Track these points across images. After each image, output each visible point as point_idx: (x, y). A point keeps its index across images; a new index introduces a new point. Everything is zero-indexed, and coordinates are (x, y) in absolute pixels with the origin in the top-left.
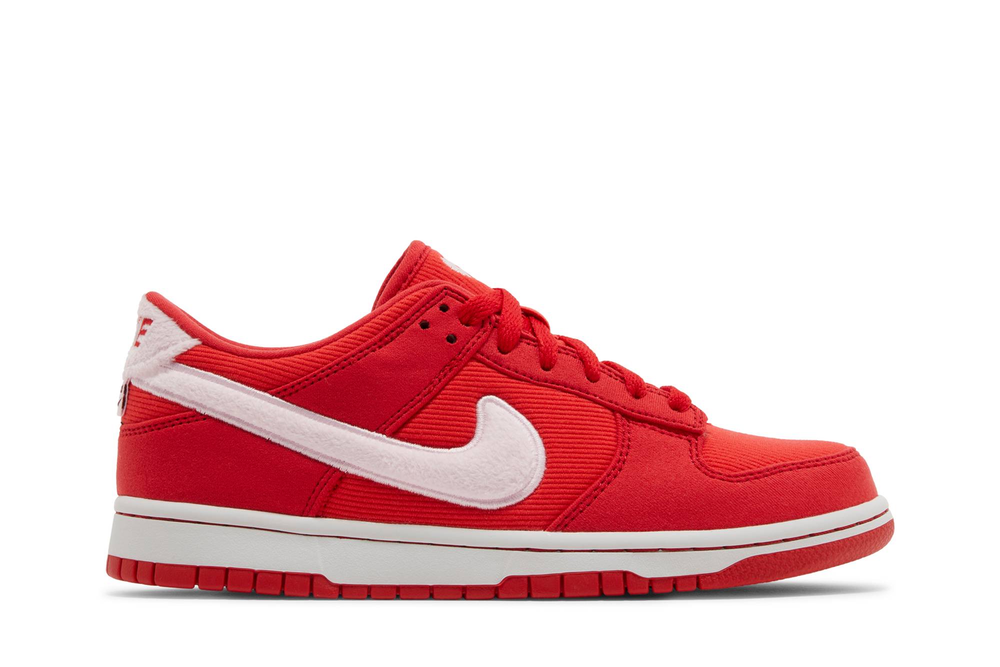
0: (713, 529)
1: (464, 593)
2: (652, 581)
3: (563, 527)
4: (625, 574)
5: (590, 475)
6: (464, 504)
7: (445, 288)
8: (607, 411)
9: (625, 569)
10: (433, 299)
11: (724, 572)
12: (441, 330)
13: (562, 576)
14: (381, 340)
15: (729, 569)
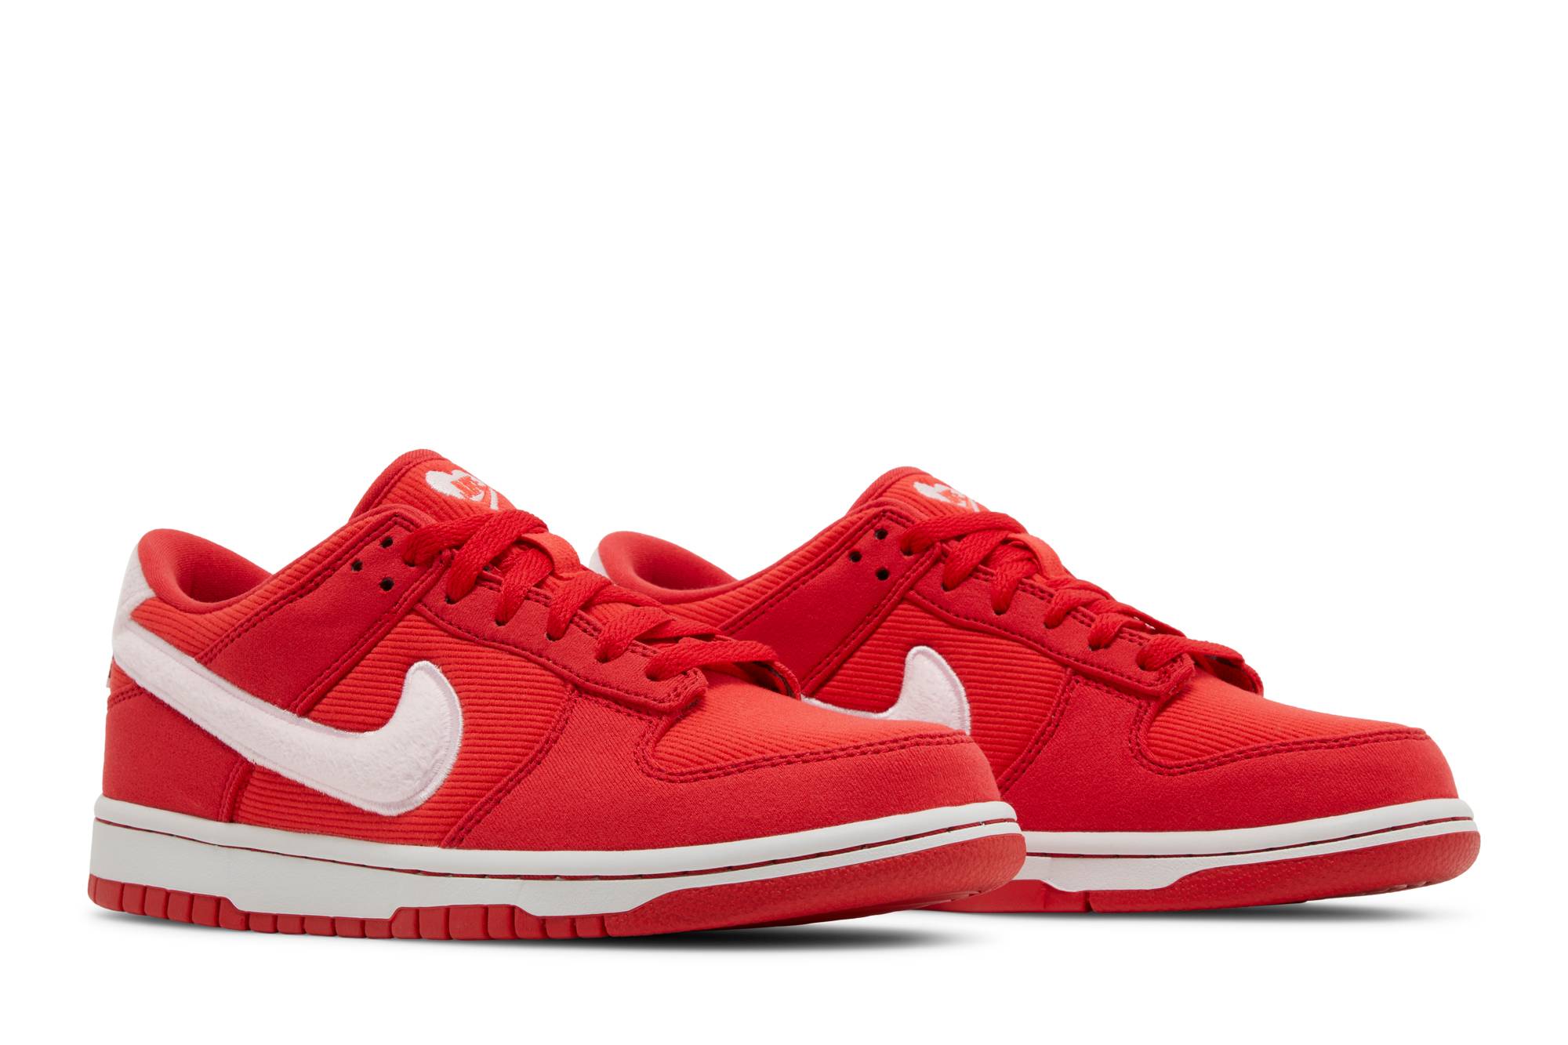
0: (627, 849)
1: (333, 927)
2: (543, 921)
3: (456, 842)
4: (512, 910)
5: (501, 770)
6: (366, 807)
7: (395, 515)
8: (558, 680)
9: (512, 904)
10: (375, 531)
11: (635, 911)
12: (374, 574)
13: (447, 910)
14: (302, 586)
15: (642, 907)
